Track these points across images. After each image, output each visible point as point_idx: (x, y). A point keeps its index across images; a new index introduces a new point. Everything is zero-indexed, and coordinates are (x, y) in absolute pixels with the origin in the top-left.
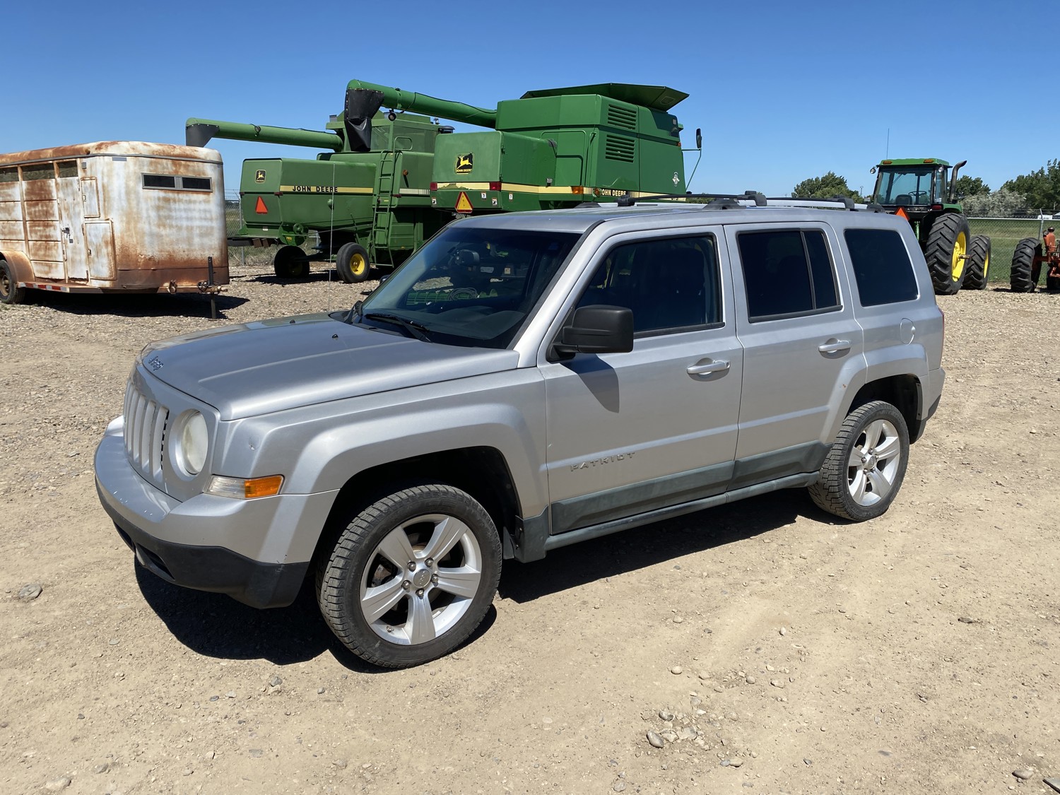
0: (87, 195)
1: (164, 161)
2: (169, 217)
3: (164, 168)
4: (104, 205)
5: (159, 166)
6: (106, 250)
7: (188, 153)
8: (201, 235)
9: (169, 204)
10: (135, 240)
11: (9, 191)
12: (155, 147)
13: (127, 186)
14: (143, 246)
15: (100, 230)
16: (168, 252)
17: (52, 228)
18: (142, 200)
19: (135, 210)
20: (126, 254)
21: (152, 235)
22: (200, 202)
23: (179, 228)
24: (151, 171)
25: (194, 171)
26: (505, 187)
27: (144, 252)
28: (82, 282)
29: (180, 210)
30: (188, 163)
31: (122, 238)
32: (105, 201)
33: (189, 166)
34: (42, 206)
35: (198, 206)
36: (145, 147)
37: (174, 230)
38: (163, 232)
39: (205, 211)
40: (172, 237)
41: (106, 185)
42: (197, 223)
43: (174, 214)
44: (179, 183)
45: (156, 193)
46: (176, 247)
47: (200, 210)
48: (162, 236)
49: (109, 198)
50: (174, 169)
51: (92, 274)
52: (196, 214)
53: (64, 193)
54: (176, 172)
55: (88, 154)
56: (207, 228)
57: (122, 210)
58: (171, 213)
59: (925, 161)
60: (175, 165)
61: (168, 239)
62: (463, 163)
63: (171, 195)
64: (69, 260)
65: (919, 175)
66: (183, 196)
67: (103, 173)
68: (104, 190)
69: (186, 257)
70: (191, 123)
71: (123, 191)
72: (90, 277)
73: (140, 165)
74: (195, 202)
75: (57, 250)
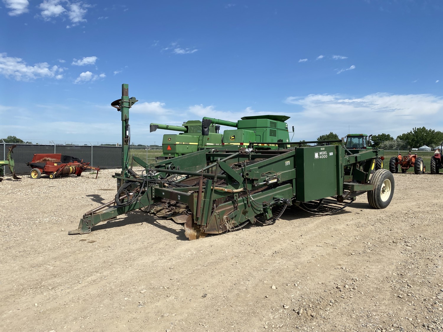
26: (244, 144)
59: (360, 135)
62: (232, 138)
65: (359, 138)
70: (152, 125)
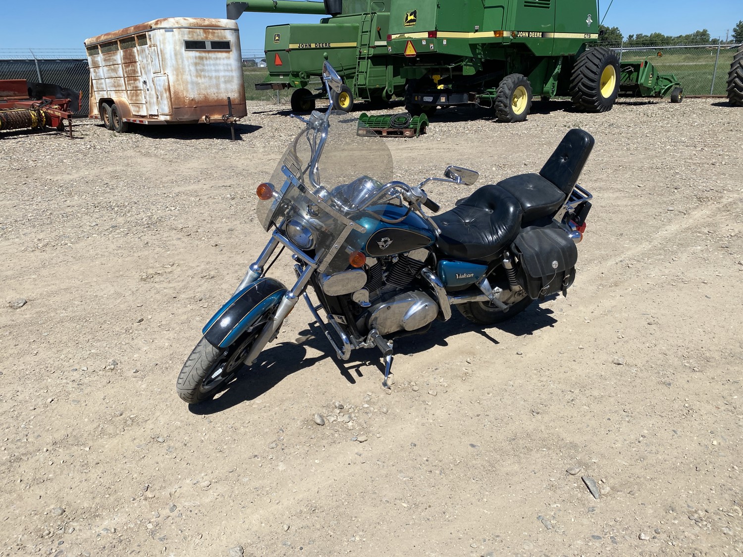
0: (153, 57)
1: (198, 30)
2: (203, 70)
3: (198, 35)
4: (162, 64)
5: (194, 34)
6: (165, 95)
7: (214, 23)
8: (225, 82)
9: (203, 61)
10: (182, 87)
11: (115, 58)
12: (191, 20)
13: (175, 50)
14: (187, 91)
15: (162, 81)
16: (204, 94)
17: (138, 81)
18: (185, 59)
19: (181, 66)
20: (178, 98)
21: (192, 83)
22: (223, 59)
23: (211, 78)
24: (189, 38)
25: (218, 37)
26: (440, 35)
27: (188, 95)
28: (156, 117)
29: (210, 65)
30: (214, 31)
31: (174, 86)
32: (162, 61)
33: (214, 33)
34: (132, 67)
35: (222, 62)
36: (185, 21)
37: (207, 79)
38: (200, 80)
39: (227, 65)
40: (206, 84)
41: (162, 50)
42: (222, 74)
43: (206, 68)
44: (208, 46)
45: (193, 54)
46: (209, 91)
47: (224, 64)
48: (199, 84)
49: (165, 58)
50: (205, 35)
51: (160, 112)
52: (221, 68)
53: (142, 57)
54: (207, 38)
55: (151, 29)
56: (229, 76)
57: (173, 66)
58: (204, 68)
60: (205, 32)
61: (203, 86)
62: (410, 18)
63: (203, 54)
64: (148, 103)
66: (212, 55)
67: (160, 42)
68: (161, 54)
69: (216, 98)
70: (229, 2)
71: (173, 53)
72: (159, 114)
73: (182, 34)
74: (220, 59)
75: (141, 96)
